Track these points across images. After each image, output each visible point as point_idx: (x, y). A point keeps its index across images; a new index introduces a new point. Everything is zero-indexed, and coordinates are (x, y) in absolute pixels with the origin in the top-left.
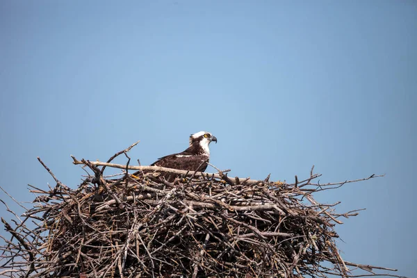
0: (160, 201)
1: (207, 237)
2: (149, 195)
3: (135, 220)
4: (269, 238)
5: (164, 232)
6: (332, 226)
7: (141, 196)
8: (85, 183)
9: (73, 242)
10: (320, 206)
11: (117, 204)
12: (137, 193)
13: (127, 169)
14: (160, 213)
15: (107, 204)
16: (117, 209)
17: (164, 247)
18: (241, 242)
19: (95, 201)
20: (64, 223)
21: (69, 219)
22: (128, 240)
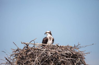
0: (42, 52)
1: (54, 60)
2: (40, 50)
3: (36, 56)
4: (69, 60)
5: (44, 59)
6: (83, 56)
7: (38, 51)
8: (24, 48)
9: (22, 62)
10: (81, 52)
11: (32, 53)
12: (37, 50)
13: (34, 44)
14: (42, 54)
15: (30, 53)
16: (32, 54)
17: (44, 63)
18: (62, 61)
19: (27, 52)
20: (20, 57)
21: (21, 56)
22: (35, 61)
